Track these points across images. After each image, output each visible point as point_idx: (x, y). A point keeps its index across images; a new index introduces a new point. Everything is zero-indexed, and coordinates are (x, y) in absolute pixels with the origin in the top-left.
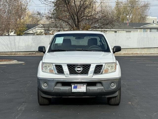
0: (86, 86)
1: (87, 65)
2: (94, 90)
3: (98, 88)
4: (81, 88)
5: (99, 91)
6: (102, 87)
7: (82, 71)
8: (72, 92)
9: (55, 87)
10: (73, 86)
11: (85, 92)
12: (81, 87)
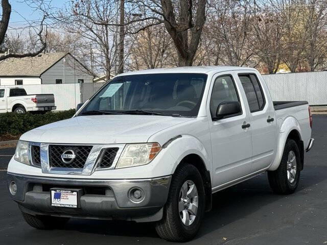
0: (76, 193)
2: (94, 203)
3: (103, 200)
4: (68, 199)
5: (104, 207)
6: (113, 199)
7: (74, 160)
8: (53, 205)
9: (27, 194)
10: (53, 192)
11: (76, 207)
12: (68, 196)
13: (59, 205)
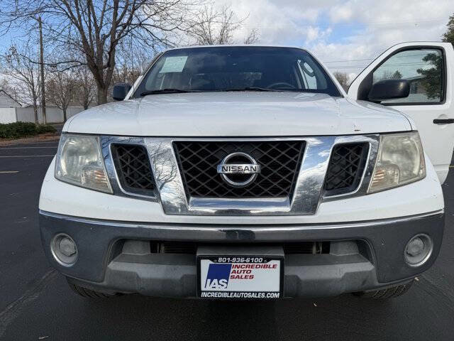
0: (278, 263)
1: (283, 145)
3: (346, 271)
4: (252, 277)
6: (367, 267)
7: (259, 178)
8: (204, 295)
9: (114, 266)
11: (277, 296)
12: (254, 271)
13: (226, 295)
